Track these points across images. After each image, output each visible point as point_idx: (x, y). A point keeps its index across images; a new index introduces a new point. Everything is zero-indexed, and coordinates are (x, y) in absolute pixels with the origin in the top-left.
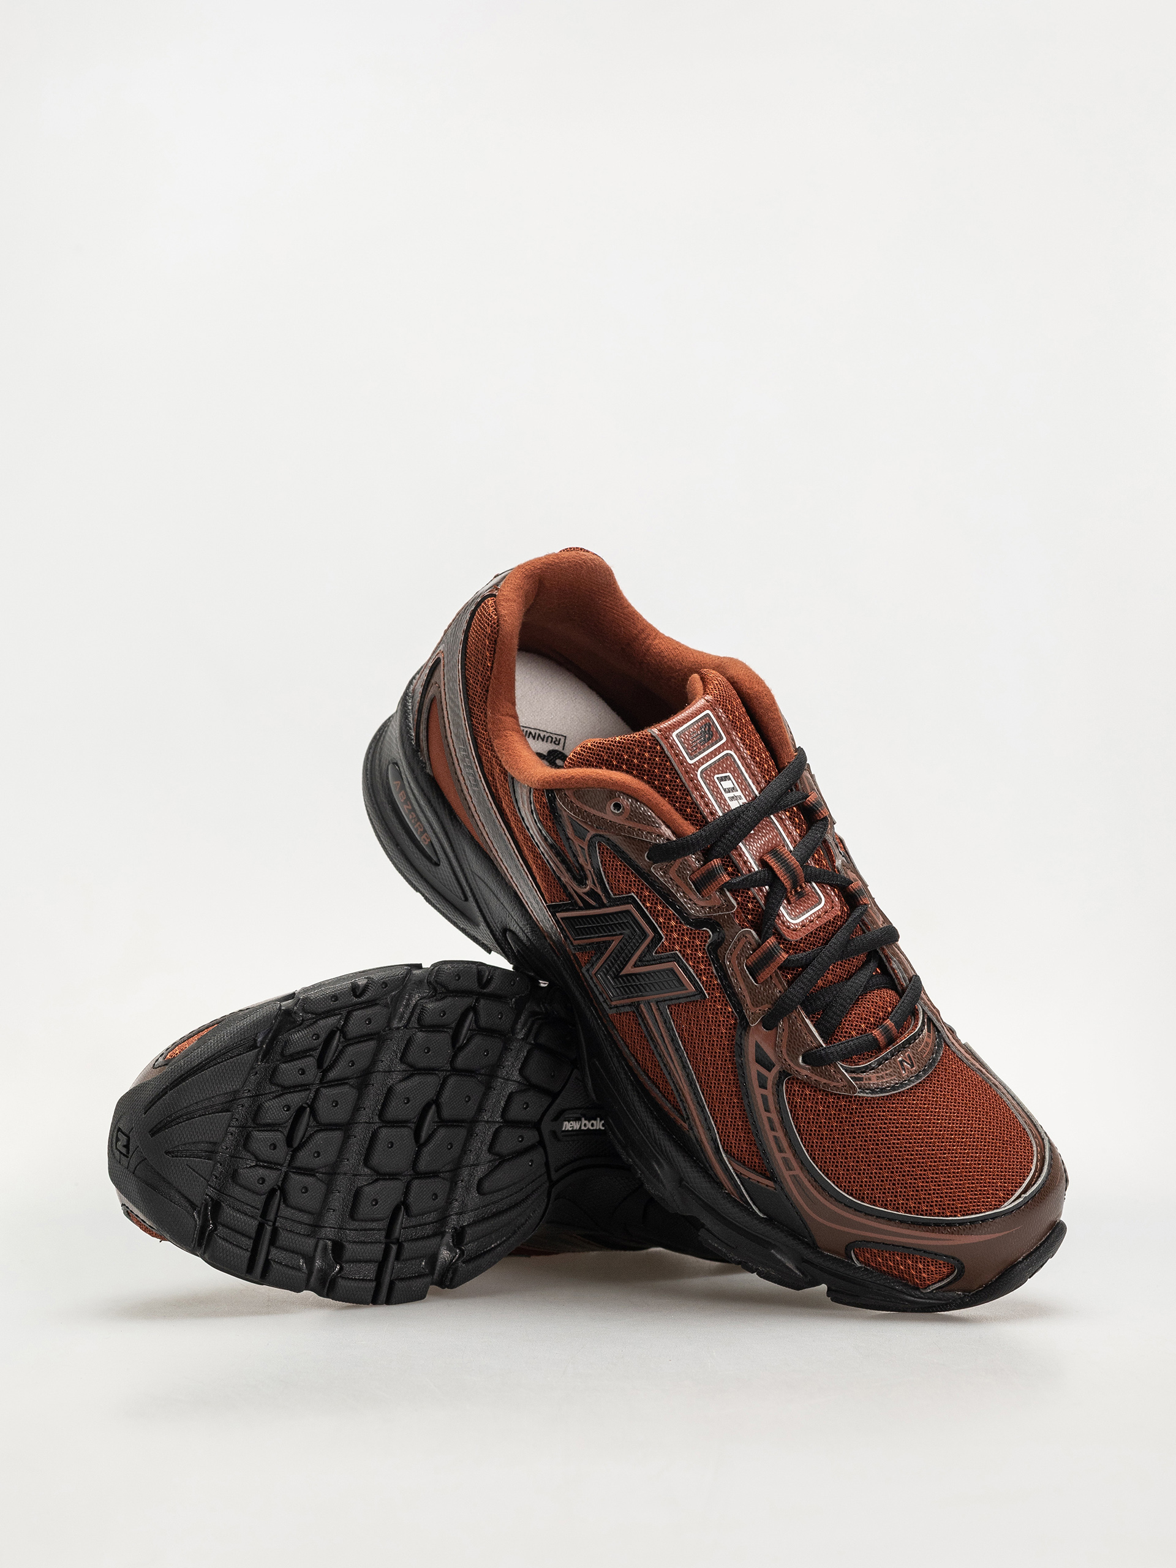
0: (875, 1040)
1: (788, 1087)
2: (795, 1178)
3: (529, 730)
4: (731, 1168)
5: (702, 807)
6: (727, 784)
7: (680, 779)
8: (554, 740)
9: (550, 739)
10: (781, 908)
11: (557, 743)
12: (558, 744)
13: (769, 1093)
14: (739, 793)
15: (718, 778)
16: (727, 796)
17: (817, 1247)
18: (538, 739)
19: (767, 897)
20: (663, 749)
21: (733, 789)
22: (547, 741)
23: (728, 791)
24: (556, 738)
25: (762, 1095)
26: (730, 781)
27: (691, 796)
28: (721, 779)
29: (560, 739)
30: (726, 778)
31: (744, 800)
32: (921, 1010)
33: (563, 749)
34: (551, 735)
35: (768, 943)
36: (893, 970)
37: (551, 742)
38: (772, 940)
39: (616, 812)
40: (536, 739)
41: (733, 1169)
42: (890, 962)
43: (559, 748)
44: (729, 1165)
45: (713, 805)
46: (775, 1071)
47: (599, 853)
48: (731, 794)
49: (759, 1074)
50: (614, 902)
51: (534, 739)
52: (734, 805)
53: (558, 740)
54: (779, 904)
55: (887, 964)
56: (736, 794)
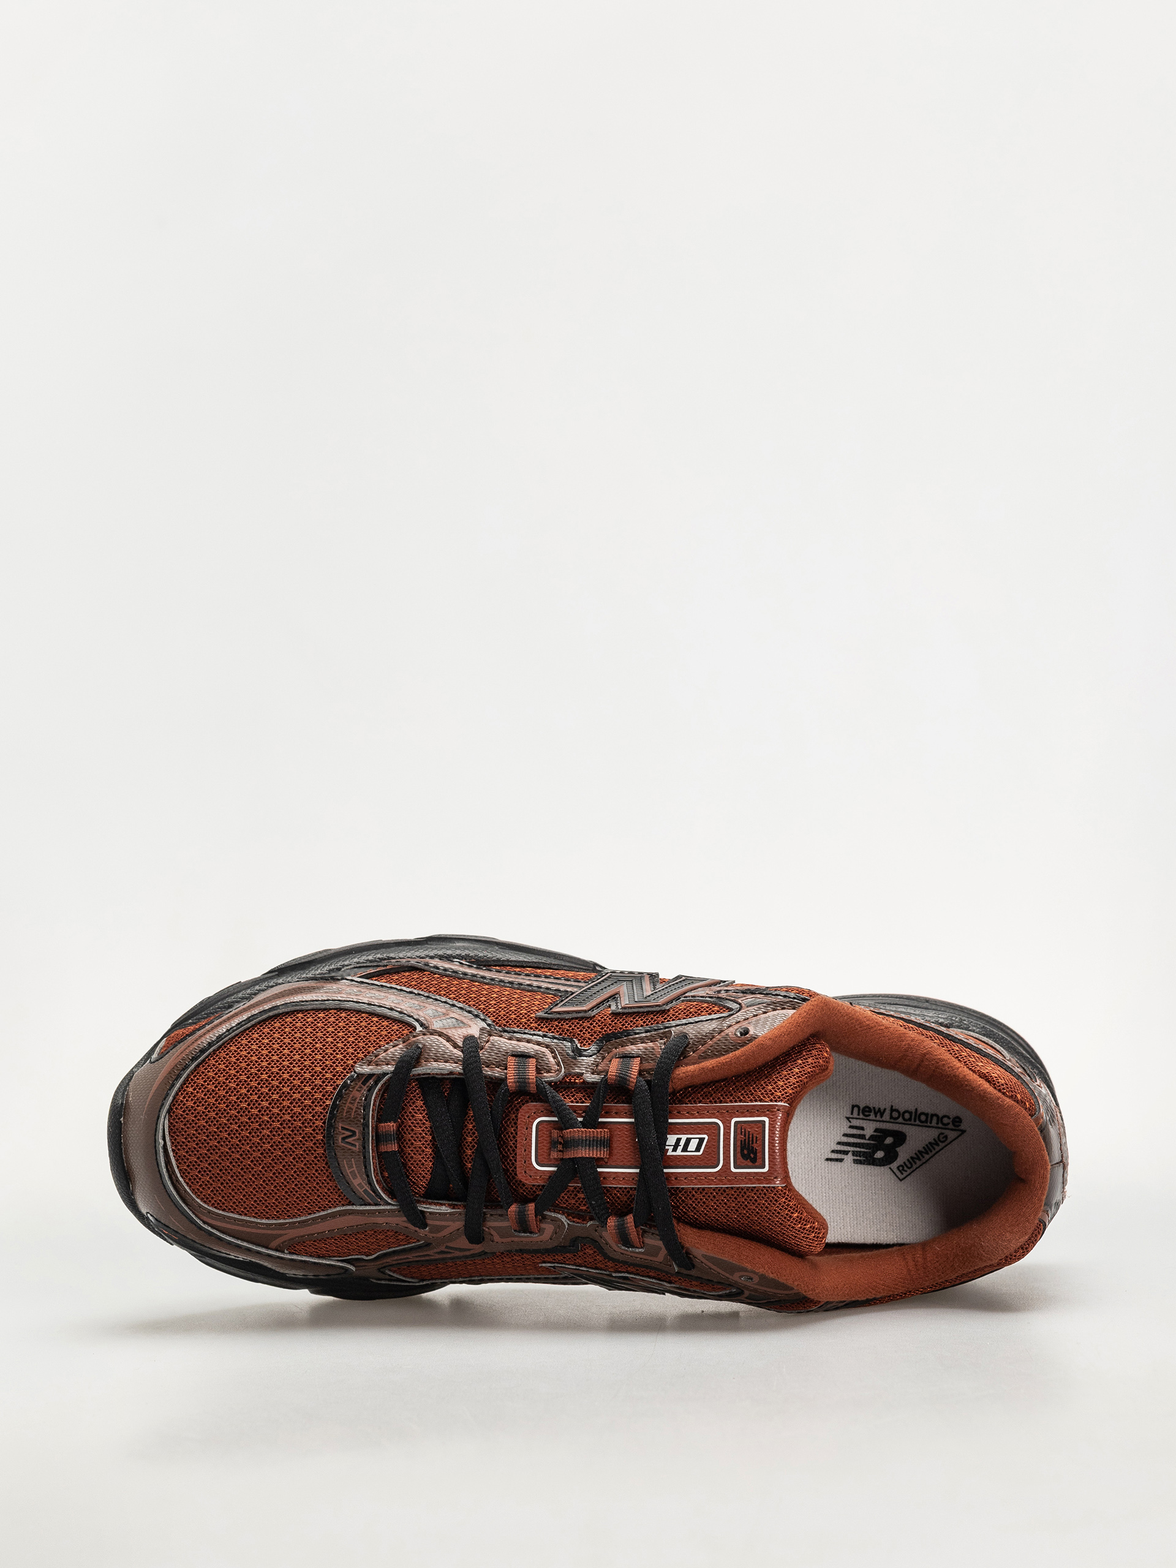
3: (931, 1154)
6: (693, 1145)
8: (905, 1168)
9: (909, 1166)
11: (901, 1168)
12: (898, 1168)
14: (679, 1152)
15: (704, 1140)
16: (684, 1137)
18: (916, 1154)
21: (685, 1149)
22: (908, 1160)
23: (687, 1142)
24: (906, 1171)
26: (694, 1150)
28: (701, 1140)
29: (902, 1174)
30: (699, 1147)
32: (389, 1201)
33: (890, 1168)
34: (912, 1170)
36: (442, 1204)
37: (904, 1163)
40: (918, 1154)
42: (449, 1205)
43: (894, 1165)
45: (685, 1117)
51: (919, 1151)
52: (671, 1139)
53: (903, 1172)
56: (680, 1148)
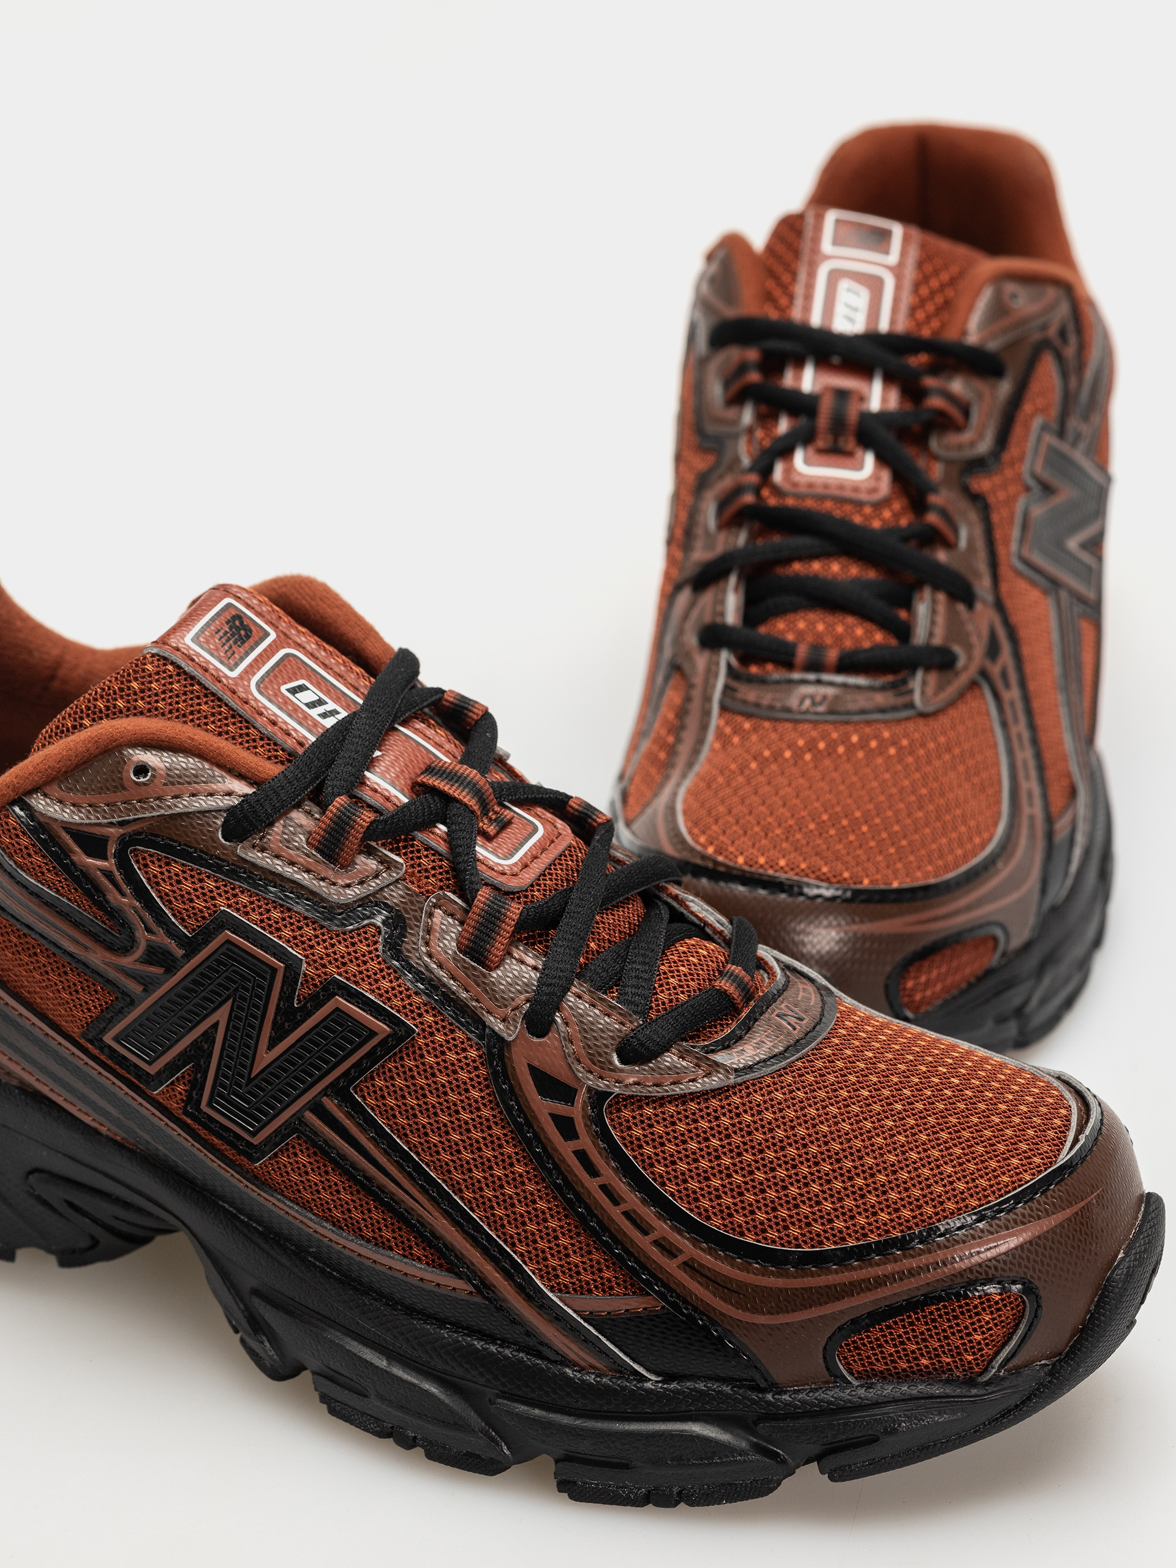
0: (723, 994)
1: (612, 1120)
2: (690, 1266)
4: (570, 1312)
5: (280, 737)
6: (307, 697)
7: (226, 705)
10: (477, 848)
13: (585, 1141)
14: (330, 704)
15: (288, 690)
16: (313, 712)
17: (777, 1384)
19: (450, 839)
20: (179, 667)
21: (319, 701)
23: (312, 705)
25: (576, 1153)
27: (254, 727)
28: (294, 691)
30: (302, 688)
31: (343, 714)
35: (482, 896)
38: (484, 895)
39: (142, 780)
41: (575, 1311)
44: (565, 1308)
45: (295, 730)
46: (581, 1097)
47: (140, 869)
48: (321, 709)
49: (557, 1119)
50: (192, 946)
52: (330, 723)
54: (471, 847)
55: (682, 910)
56: (327, 706)
